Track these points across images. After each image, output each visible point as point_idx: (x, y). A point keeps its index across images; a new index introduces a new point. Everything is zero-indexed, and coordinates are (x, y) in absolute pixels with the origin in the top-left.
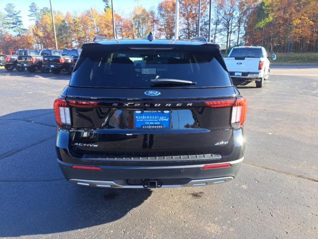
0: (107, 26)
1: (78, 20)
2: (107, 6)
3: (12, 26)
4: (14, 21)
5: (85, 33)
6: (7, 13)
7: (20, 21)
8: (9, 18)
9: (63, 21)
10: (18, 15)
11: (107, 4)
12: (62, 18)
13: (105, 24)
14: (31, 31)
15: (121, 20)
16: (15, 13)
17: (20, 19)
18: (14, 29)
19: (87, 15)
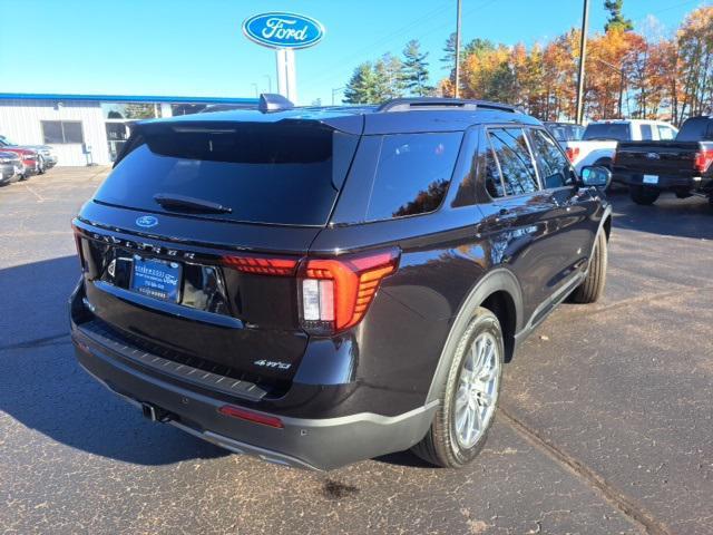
0: (602, 67)
1: (535, 59)
2: (611, 17)
3: (412, 82)
4: (415, 74)
5: (548, 87)
6: (405, 60)
7: (424, 73)
8: (408, 68)
9: (505, 64)
10: (423, 61)
11: (613, 14)
12: (503, 58)
13: (599, 63)
14: (441, 90)
15: (644, 48)
16: (419, 57)
17: (425, 68)
18: (413, 88)
19: (559, 45)
